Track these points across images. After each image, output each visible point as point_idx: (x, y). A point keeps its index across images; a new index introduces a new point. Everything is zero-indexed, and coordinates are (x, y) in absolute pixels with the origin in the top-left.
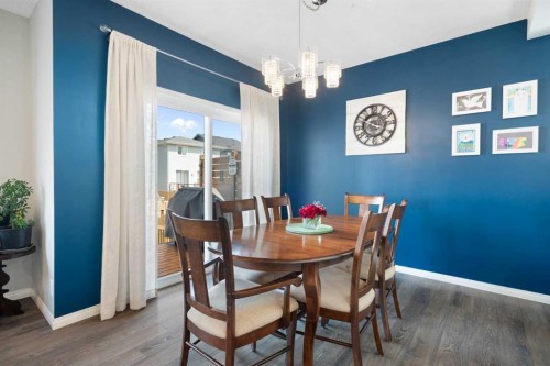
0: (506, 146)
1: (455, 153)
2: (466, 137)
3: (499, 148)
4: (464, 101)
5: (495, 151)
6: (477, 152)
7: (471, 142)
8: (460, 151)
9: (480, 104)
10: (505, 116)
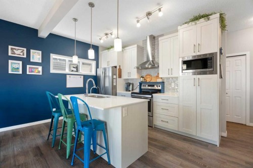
0: (32, 72)
1: (10, 72)
2: (16, 66)
3: (29, 72)
4: (14, 50)
5: (28, 73)
6: (21, 72)
7: (18, 68)
8: (13, 71)
9: (22, 54)
10: (31, 60)
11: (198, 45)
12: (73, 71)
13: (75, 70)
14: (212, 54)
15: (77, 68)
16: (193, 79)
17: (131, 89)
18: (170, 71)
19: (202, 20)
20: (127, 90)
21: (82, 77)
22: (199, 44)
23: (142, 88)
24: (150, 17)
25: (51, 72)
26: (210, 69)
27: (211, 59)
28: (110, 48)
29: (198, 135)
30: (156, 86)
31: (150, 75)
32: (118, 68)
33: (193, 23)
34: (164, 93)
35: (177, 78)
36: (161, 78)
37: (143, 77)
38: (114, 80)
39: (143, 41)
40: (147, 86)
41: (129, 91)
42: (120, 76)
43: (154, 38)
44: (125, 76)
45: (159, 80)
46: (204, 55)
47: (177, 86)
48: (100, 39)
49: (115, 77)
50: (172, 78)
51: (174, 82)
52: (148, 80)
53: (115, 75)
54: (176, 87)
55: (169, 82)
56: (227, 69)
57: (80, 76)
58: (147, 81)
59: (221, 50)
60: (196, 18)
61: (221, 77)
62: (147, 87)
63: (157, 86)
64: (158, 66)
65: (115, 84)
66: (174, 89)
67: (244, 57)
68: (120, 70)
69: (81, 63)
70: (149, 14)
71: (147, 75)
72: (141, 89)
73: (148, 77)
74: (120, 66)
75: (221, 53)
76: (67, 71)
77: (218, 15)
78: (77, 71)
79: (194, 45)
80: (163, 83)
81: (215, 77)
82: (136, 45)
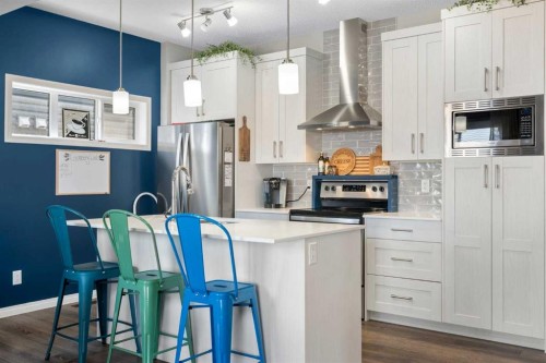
11: (494, 69)
12: (72, 134)
13: (80, 130)
14: (531, 99)
15: (86, 123)
16: (483, 169)
17: (282, 201)
18: (418, 140)
20: (270, 201)
21: (107, 155)
22: (498, 69)
23: (324, 194)
25: (7, 140)
26: (527, 141)
27: (528, 112)
28: (209, 55)
29: (495, 329)
30: (369, 190)
31: (351, 153)
32: (239, 125)
33: (483, 6)
34: (396, 210)
35: (438, 163)
36: (388, 163)
37: (326, 160)
38: (228, 169)
39: (326, 33)
40: (339, 188)
41: (278, 206)
42: (245, 156)
43: (365, 27)
44: (262, 154)
45: (381, 170)
46: (511, 100)
47: (440, 190)
48: (181, 26)
49: (228, 157)
50: (423, 163)
51: (430, 175)
52: (344, 169)
53: (228, 150)
54: (436, 193)
55: (413, 175)
57: (99, 154)
58: (341, 174)
62: (340, 193)
63: (374, 189)
64: (380, 124)
65: (228, 183)
66: (427, 198)
68: (245, 132)
69: (99, 106)
71: (338, 153)
72: (317, 199)
73: (343, 157)
74: (244, 119)
76: (55, 136)
78: (86, 135)
79: (486, 70)
80: (395, 177)
82: (303, 51)
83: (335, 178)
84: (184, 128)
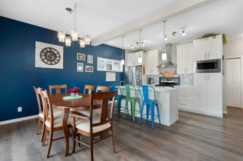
0: (88, 70)
1: (78, 71)
4: (80, 56)
5: (86, 71)
6: (82, 71)
9: (83, 58)
10: (88, 62)
12: (108, 69)
17: (152, 83)
18: (186, 69)
19: (211, 38)
20: (149, 83)
21: (115, 73)
22: (208, 53)
23: (162, 81)
24: (175, 34)
25: (97, 70)
26: (216, 69)
27: (217, 63)
29: (208, 112)
30: (173, 80)
31: (168, 72)
32: (143, 66)
33: (205, 39)
34: (179, 85)
36: (178, 74)
37: (162, 74)
38: (141, 76)
40: (165, 80)
42: (144, 73)
44: (148, 73)
45: (176, 76)
48: (132, 46)
52: (167, 76)
53: (141, 72)
56: (227, 68)
57: (113, 73)
59: (223, 56)
60: (207, 36)
61: (223, 74)
65: (141, 79)
67: (239, 59)
68: (144, 68)
69: (113, 63)
70: (174, 33)
71: (165, 72)
72: (160, 82)
75: (223, 59)
76: (105, 69)
77: (221, 36)
79: (205, 54)
80: (179, 78)
81: (220, 75)
82: (157, 50)
83: (164, 78)
84: (129, 67)
